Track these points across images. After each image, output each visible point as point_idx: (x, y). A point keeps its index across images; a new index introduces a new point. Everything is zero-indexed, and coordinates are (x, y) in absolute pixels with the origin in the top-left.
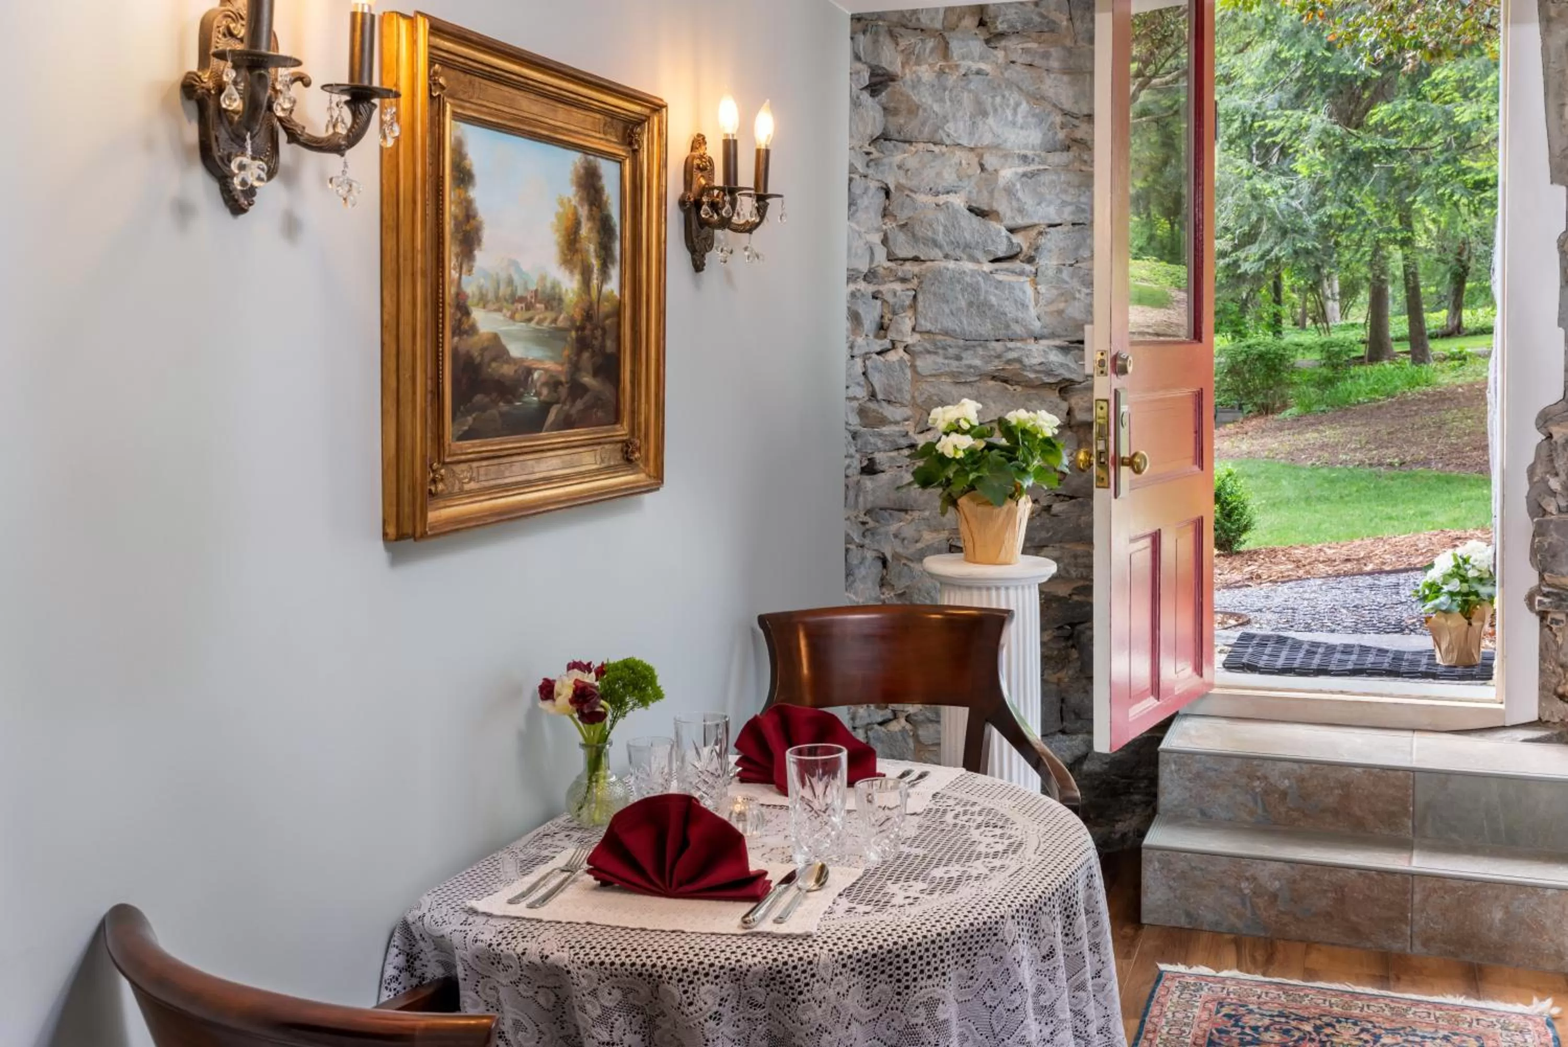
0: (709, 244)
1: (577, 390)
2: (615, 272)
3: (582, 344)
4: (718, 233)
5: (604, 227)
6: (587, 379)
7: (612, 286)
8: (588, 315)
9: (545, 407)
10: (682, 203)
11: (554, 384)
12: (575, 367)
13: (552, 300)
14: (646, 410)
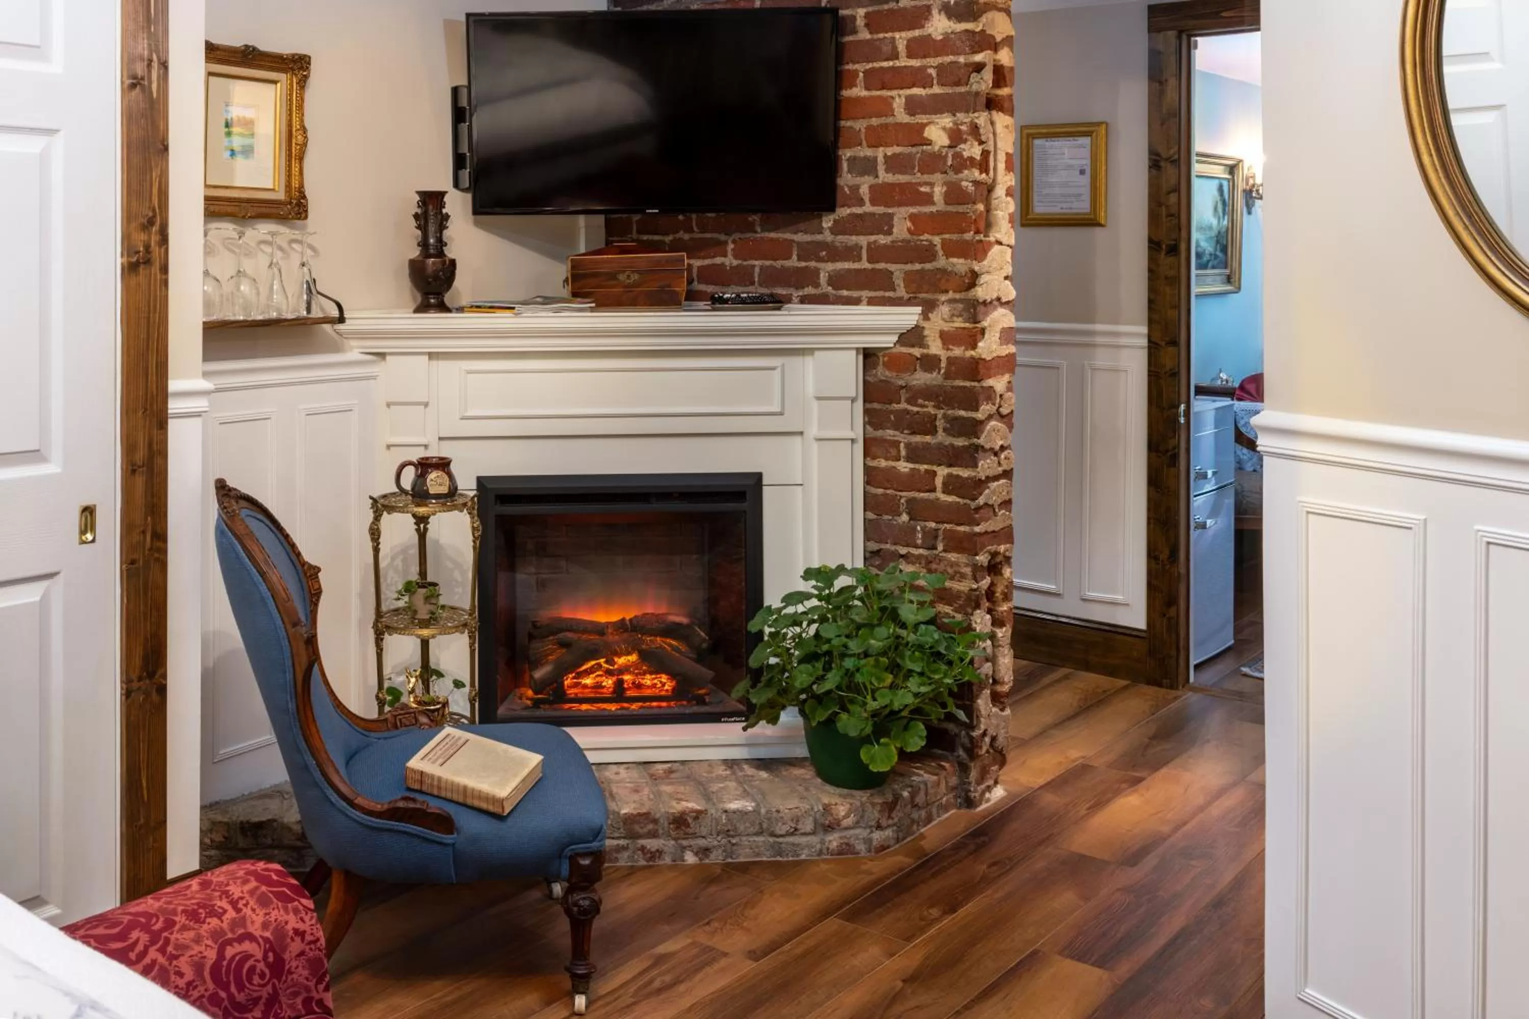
0: (1253, 205)
1: (1216, 257)
2: (1226, 217)
3: (1218, 242)
4: (1256, 201)
5: (1224, 203)
6: (1218, 253)
7: (1225, 222)
8: (1219, 232)
9: (1208, 261)
10: (1244, 191)
11: (1211, 255)
12: (1216, 250)
13: (1210, 228)
14: (1235, 265)
